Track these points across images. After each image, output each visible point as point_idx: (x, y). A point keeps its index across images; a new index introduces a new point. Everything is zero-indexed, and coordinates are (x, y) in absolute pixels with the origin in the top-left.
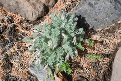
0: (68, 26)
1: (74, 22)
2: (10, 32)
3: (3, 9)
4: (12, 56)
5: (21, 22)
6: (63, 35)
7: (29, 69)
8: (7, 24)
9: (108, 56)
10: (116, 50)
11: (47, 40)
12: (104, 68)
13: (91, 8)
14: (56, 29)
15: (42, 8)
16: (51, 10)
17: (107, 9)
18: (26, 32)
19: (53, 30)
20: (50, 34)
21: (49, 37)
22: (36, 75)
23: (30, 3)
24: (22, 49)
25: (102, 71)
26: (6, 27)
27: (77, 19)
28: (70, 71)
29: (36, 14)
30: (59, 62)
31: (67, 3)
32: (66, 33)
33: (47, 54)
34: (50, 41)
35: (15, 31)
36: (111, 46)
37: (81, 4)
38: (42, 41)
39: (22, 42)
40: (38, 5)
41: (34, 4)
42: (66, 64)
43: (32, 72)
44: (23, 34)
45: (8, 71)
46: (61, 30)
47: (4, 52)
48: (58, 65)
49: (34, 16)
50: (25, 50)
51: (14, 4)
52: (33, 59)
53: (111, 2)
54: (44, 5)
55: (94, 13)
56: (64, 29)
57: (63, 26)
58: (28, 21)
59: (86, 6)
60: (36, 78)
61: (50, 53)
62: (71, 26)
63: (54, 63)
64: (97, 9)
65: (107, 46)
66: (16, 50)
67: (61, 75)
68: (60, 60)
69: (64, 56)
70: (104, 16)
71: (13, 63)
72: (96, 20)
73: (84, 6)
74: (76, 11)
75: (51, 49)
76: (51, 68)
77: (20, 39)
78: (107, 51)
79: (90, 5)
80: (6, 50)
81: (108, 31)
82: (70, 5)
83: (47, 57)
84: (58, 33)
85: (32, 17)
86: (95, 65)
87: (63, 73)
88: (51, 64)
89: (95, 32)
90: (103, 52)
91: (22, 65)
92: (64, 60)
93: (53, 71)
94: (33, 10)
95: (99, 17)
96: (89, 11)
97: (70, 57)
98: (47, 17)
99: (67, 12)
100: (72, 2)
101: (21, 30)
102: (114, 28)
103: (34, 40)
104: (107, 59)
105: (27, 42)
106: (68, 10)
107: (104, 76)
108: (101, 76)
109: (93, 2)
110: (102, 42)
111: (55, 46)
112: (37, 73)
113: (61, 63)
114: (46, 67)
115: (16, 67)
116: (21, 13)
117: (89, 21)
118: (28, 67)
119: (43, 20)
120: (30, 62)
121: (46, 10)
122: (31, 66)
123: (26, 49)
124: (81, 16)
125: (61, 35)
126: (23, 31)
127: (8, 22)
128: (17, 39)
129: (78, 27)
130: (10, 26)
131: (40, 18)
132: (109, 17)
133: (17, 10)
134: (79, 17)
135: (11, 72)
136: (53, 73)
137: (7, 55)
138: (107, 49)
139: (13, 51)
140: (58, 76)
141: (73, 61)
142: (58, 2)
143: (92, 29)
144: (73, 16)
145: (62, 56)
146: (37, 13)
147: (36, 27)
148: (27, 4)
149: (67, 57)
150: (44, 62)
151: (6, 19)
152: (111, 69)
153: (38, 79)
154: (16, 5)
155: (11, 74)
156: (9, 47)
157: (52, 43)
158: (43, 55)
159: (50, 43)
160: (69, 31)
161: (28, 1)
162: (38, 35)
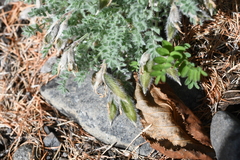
30: (144, 49)
42: (171, 49)
43: (58, 104)
48: (143, 59)
52: (52, 58)
61: (102, 20)
67: (163, 96)
68: (146, 39)
69: (160, 20)
76: (118, 76)
87: (168, 86)
92: (163, 35)
97: (185, 20)
112: (73, 106)
113: (154, 51)
118: (43, 88)
122: (52, 84)
136: (131, 95)
141: (199, 36)
145: (151, 23)
149: (173, 19)
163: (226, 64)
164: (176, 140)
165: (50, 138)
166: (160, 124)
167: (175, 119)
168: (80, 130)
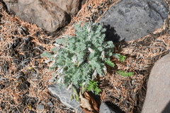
0: (94, 39)
1: (102, 33)
2: (25, 46)
3: (16, 17)
4: (29, 74)
5: (38, 34)
6: (90, 49)
7: (50, 89)
8: (21, 36)
9: (142, 72)
10: (151, 66)
11: (70, 56)
12: (138, 86)
13: (122, 17)
14: (81, 43)
15: (63, 16)
16: (74, 19)
18: (44, 46)
19: (77, 43)
20: (74, 49)
21: (73, 52)
22: (58, 96)
23: (49, 11)
24: (40, 66)
25: (135, 90)
26: (20, 40)
27: (105, 30)
28: (98, 90)
29: (55, 24)
30: (85, 81)
31: (93, 11)
32: (93, 47)
33: (71, 72)
34: (74, 56)
35: (32, 45)
36: (146, 61)
37: (110, 11)
38: (65, 57)
39: (40, 58)
40: (58, 14)
41: (53, 13)
42: (93, 82)
43: (53, 93)
44: (41, 47)
45: (25, 92)
46: (87, 43)
47: (19, 69)
48: (84, 83)
49: (54, 26)
50: (43, 67)
51: (29, 12)
52: (54, 78)
53: (145, 9)
54: (66, 13)
55: (125, 22)
56: (90, 43)
57: (89, 38)
58: (46, 32)
59: (115, 14)
60: (59, 99)
61: (74, 70)
62: (98, 38)
63: (80, 82)
64: (128, 18)
65: (140, 61)
66: (34, 67)
67: (88, 95)
68: (86, 78)
69: (91, 73)
70: (137, 26)
71: (31, 82)
72: (127, 30)
73: (113, 14)
74: (104, 20)
75: (76, 66)
76: (75, 87)
77: (38, 54)
78: (141, 67)
79: (121, 12)
80: (21, 67)
81: (142, 43)
82: (96, 13)
83: (71, 75)
84: (84, 48)
85: (51, 28)
86: (127, 84)
87: (90, 93)
88: (76, 83)
89: (127, 45)
90: (136, 68)
91: (41, 84)
92: (91, 78)
93: (78, 91)
94: (53, 19)
95: (132, 27)
96: (119, 20)
97: (98, 75)
98: (70, 28)
99: (93, 21)
100: (99, 9)
101: (38, 43)
102: (149, 40)
103: (55, 56)
104: (141, 77)
105: (46, 57)
106: (94, 18)
107: (137, 95)
108: (134, 96)
109: (124, 9)
110: (134, 57)
111: (80, 63)
112: (59, 94)
113: (88, 82)
114: (70, 86)
115: (34, 87)
116: (37, 23)
117: (119, 32)
118: (49, 87)
119: (64, 31)
120: (51, 81)
121: (68, 18)
122: (52, 86)
123: (45, 66)
124: (109, 26)
125: (87, 50)
126: (40, 45)
127: (22, 33)
128: (34, 54)
129: (107, 39)
130: (25, 38)
131: (60, 29)
132: (143, 26)
133: (33, 19)
134: (108, 27)
135: (28, 93)
136: (78, 93)
137: (22, 73)
138: (141, 65)
139: (30, 68)
140: (84, 96)
141: (101, 79)
142: (82, 9)
143: (123, 41)
144: (100, 27)
145: (88, 74)
146: (58, 23)
147: (57, 40)
148: (44, 12)
149: (95, 74)
150: (67, 80)
151: (19, 30)
152: (146, 87)
153: (61, 100)
154: (31, 13)
155: (29, 95)
156: (25, 64)
157: (77, 59)
158: (66, 73)
159: (74, 59)
160: (96, 45)
161: (47, 9)
162: (61, 50)
163: (107, 88)
164: (90, 109)
165: (50, 103)
166: (85, 103)
167: (90, 103)
168: (59, 102)
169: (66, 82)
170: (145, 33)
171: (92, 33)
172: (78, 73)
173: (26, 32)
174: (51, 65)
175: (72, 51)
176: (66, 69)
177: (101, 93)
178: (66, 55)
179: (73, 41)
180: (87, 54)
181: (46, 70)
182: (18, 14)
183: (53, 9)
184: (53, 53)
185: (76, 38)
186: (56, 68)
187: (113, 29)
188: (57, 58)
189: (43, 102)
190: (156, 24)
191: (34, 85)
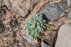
0: (39, 19)
1: (41, 17)
2: (15, 22)
4: (16, 32)
5: (19, 17)
6: (37, 23)
7: (24, 37)
8: (13, 18)
10: (59, 28)
11: (31, 25)
12: (54, 35)
14: (34, 21)
15: (28, 11)
16: (31, 12)
17: (55, 11)
18: (21, 22)
19: (33, 21)
20: (32, 23)
23: (23, 10)
24: (20, 29)
25: (53, 37)
26: (13, 20)
27: (42, 16)
28: (40, 37)
29: (25, 14)
31: (38, 9)
32: (38, 22)
35: (17, 22)
36: (57, 27)
37: (44, 9)
39: (20, 26)
40: (26, 10)
41: (24, 10)
43: (25, 38)
44: (20, 22)
45: (15, 38)
46: (36, 21)
47: (12, 30)
49: (25, 15)
51: (16, 10)
52: (25, 33)
53: (56, 8)
54: (29, 10)
55: (49, 13)
56: (37, 20)
58: (22, 17)
59: (46, 10)
60: (27, 40)
61: (32, 30)
62: (40, 19)
63: (34, 34)
64: (51, 11)
65: (55, 26)
66: (18, 29)
69: (38, 31)
70: (54, 14)
71: (17, 34)
72: (50, 16)
74: (42, 13)
75: (33, 29)
76: (32, 36)
78: (55, 29)
79: (48, 10)
81: (56, 20)
82: (39, 10)
84: (35, 22)
85: (23, 15)
86: (50, 34)
87: (37, 38)
88: (33, 34)
89: (50, 21)
90: (54, 29)
91: (20, 35)
93: (34, 37)
94: (24, 12)
95: (52, 14)
96: (47, 12)
97: (40, 31)
98: (30, 15)
100: (40, 8)
101: (19, 21)
102: (58, 19)
103: (25, 25)
104: (55, 32)
105: (22, 26)
106: (39, 12)
107: (54, 38)
108: (53, 38)
109: (49, 9)
110: (53, 25)
111: (34, 27)
112: (27, 38)
113: (37, 34)
114: (31, 36)
116: (19, 14)
117: (47, 16)
119: (28, 17)
120: (24, 34)
121: (29, 12)
122: (24, 36)
123: (22, 29)
125: (36, 23)
128: (18, 25)
129: (43, 19)
130: (14, 19)
131: (27, 16)
132: (56, 14)
133: (17, 12)
134: (43, 15)
137: (14, 31)
138: (55, 28)
139: (16, 30)
140: (35, 39)
141: (41, 33)
142: (34, 9)
143: (49, 20)
144: (41, 15)
147: (26, 20)
148: (21, 10)
149: (39, 31)
150: (30, 33)
151: (12, 16)
152: (57, 36)
153: (28, 41)
156: (15, 28)
157: (33, 26)
159: (32, 26)
160: (39, 21)
161: (22, 9)
162: (27, 23)
163: (44, 36)
164: (38, 43)
165: (24, 42)
166: (36, 41)
167: (38, 41)
168: (27, 41)
169: (29, 34)
170: (57, 17)
171: (38, 17)
172: (33, 31)
173: (15, 17)
174: (24, 29)
175: (31, 23)
176: (29, 30)
177: (41, 38)
178: (29, 25)
179: (32, 20)
180: (36, 24)
181: (22, 30)
182: (12, 11)
183: (24, 9)
184: (24, 24)
185: (32, 19)
186: (26, 29)
187: (45, 15)
188: (26, 26)
189: (21, 41)
190: (61, 13)
191: (18, 35)
